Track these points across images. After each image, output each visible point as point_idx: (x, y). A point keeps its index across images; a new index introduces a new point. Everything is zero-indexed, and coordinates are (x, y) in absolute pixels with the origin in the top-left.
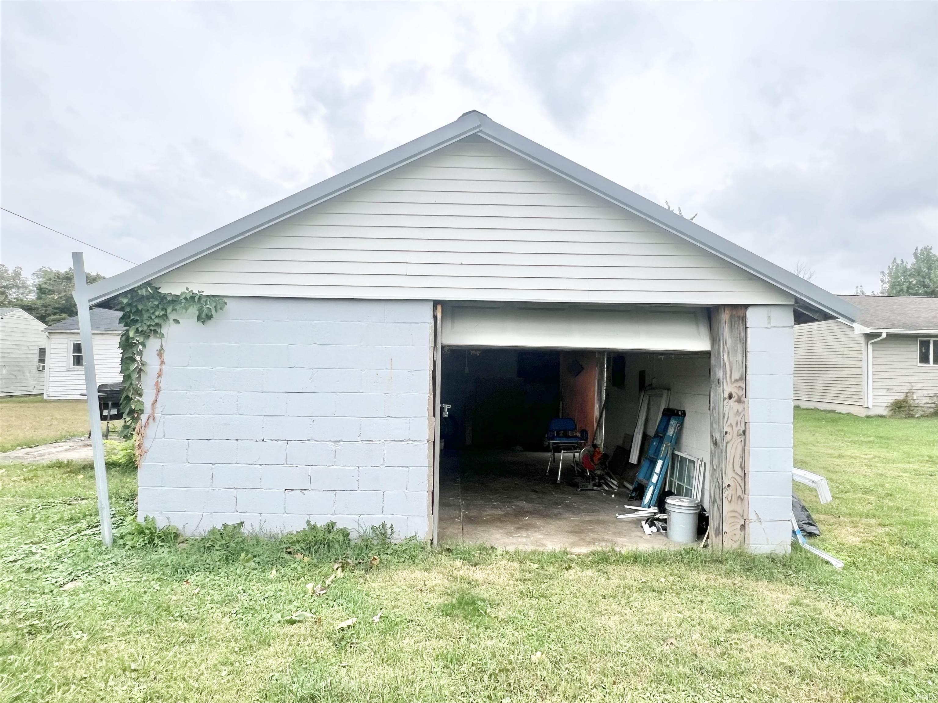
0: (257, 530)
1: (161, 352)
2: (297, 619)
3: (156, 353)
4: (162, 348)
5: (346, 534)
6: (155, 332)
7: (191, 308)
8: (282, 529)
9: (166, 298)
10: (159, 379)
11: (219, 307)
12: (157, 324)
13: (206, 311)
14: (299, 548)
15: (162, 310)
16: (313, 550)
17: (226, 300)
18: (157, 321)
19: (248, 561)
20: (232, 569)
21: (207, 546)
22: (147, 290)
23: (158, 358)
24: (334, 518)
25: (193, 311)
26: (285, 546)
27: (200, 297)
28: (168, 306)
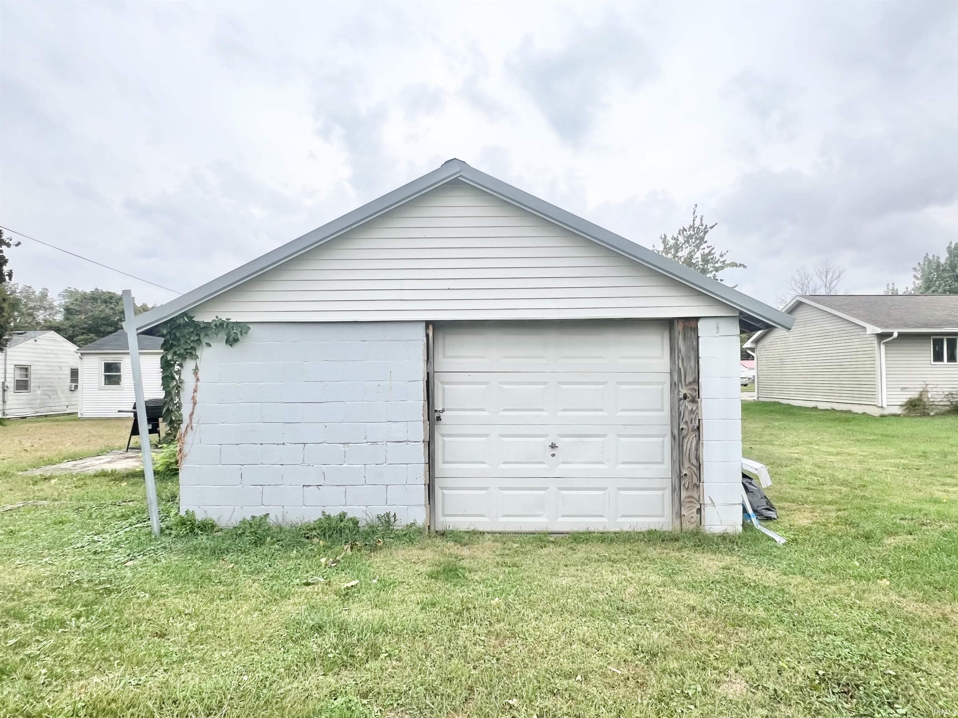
0: (280, 520)
1: (196, 371)
2: (312, 582)
3: (192, 372)
4: (197, 368)
5: (356, 523)
6: (191, 354)
7: (220, 333)
8: (301, 518)
9: (199, 326)
10: (195, 393)
11: (244, 331)
12: (193, 348)
13: (233, 335)
14: (316, 534)
15: (196, 335)
16: (327, 535)
17: (250, 326)
18: (192, 345)
19: (273, 544)
20: (259, 551)
21: (238, 533)
22: (184, 319)
23: (193, 376)
24: (344, 509)
25: (223, 336)
26: (304, 532)
27: (228, 324)
28: (201, 332)
